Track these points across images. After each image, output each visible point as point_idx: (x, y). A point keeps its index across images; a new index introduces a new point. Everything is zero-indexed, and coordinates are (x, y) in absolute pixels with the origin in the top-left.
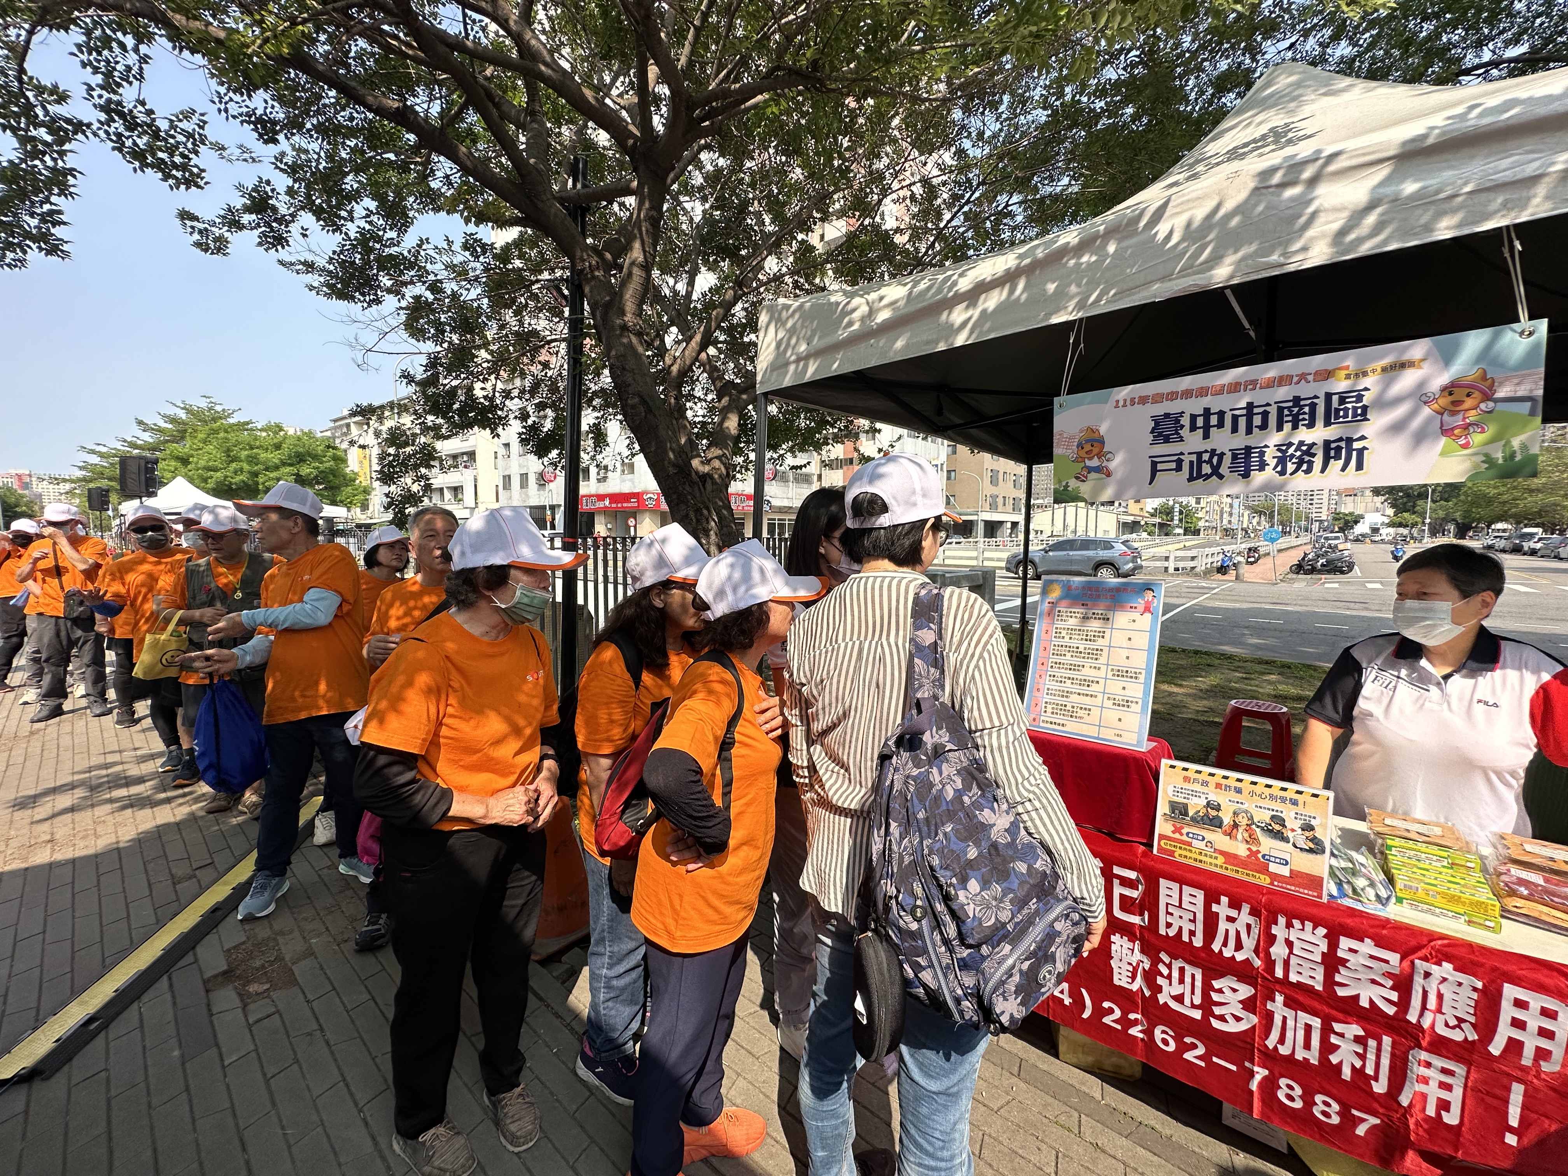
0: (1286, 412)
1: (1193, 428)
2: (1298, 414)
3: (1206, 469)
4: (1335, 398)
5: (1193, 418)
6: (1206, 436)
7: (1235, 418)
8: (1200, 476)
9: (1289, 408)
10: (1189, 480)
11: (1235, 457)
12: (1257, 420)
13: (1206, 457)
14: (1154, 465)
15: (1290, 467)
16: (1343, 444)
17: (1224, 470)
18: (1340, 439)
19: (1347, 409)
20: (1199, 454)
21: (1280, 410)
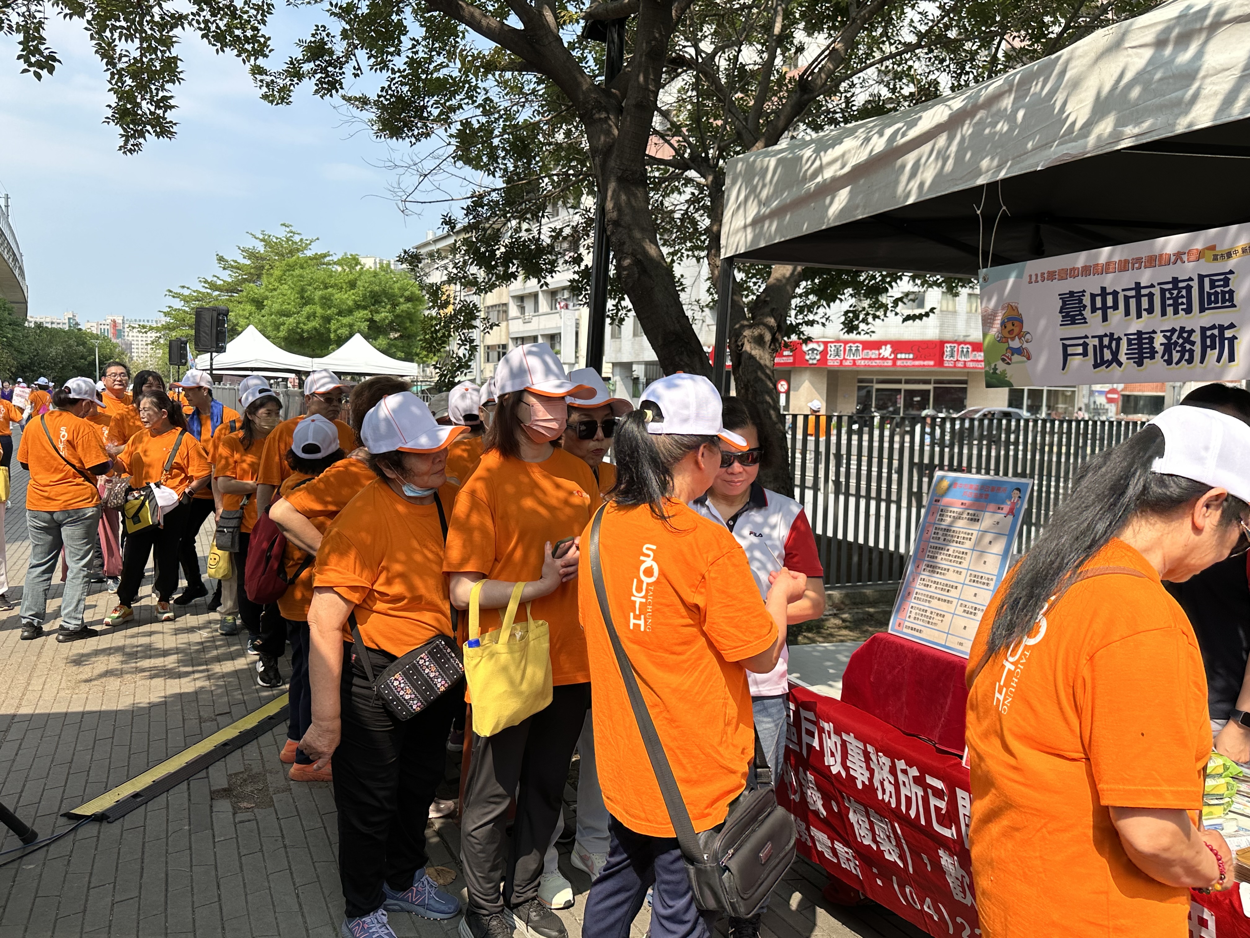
0: (1168, 295)
1: (1094, 310)
2: (1178, 297)
3: (1108, 355)
4: (1207, 280)
5: (1093, 297)
6: (1105, 319)
7: (1127, 299)
8: (1103, 362)
9: (1169, 290)
10: (1096, 366)
11: (1129, 341)
12: (1145, 304)
13: (1106, 341)
14: (1065, 347)
15: (1176, 356)
16: (1216, 332)
17: (1123, 358)
18: (1213, 327)
19: (1216, 293)
20: (1101, 338)
21: (1163, 291)
